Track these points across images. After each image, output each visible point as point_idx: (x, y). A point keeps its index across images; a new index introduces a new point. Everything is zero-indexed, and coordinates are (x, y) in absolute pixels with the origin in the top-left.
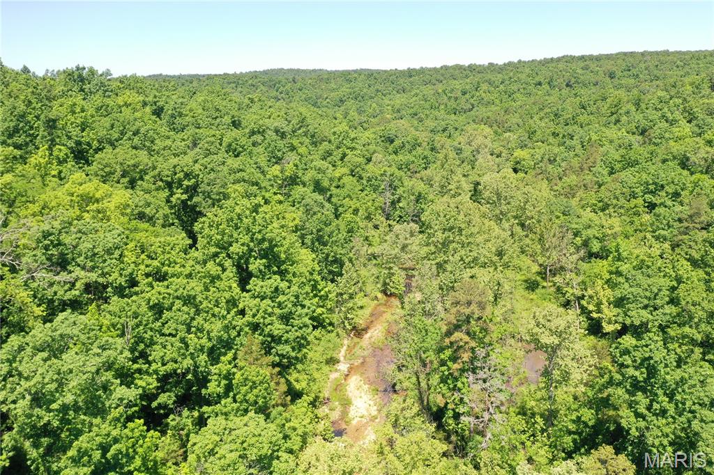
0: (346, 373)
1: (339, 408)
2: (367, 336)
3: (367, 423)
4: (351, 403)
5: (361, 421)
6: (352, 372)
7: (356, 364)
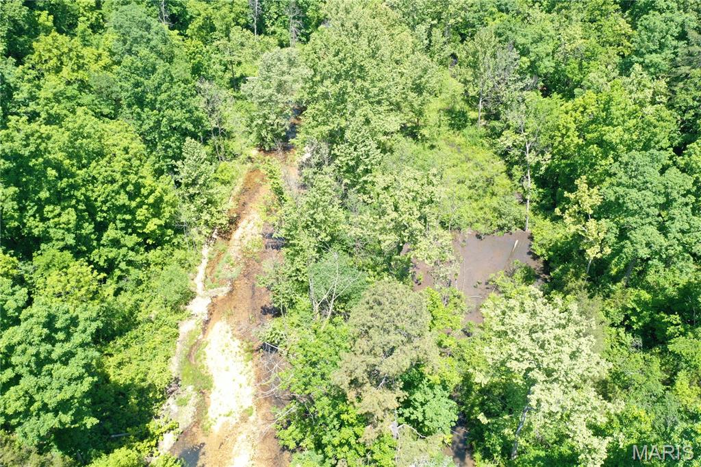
0: (206, 317)
1: (194, 399)
2: (236, 235)
3: (237, 426)
4: (211, 386)
5: (227, 423)
6: (215, 315)
7: (221, 295)
